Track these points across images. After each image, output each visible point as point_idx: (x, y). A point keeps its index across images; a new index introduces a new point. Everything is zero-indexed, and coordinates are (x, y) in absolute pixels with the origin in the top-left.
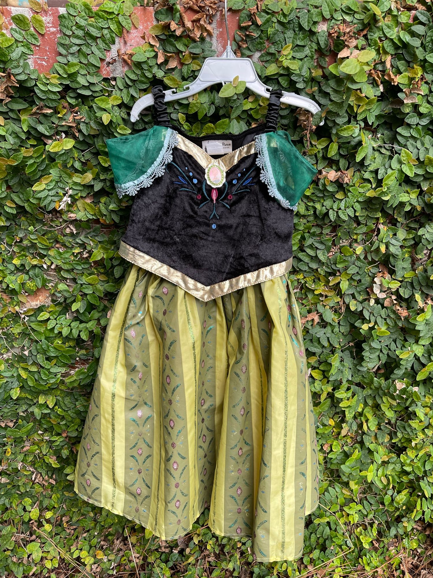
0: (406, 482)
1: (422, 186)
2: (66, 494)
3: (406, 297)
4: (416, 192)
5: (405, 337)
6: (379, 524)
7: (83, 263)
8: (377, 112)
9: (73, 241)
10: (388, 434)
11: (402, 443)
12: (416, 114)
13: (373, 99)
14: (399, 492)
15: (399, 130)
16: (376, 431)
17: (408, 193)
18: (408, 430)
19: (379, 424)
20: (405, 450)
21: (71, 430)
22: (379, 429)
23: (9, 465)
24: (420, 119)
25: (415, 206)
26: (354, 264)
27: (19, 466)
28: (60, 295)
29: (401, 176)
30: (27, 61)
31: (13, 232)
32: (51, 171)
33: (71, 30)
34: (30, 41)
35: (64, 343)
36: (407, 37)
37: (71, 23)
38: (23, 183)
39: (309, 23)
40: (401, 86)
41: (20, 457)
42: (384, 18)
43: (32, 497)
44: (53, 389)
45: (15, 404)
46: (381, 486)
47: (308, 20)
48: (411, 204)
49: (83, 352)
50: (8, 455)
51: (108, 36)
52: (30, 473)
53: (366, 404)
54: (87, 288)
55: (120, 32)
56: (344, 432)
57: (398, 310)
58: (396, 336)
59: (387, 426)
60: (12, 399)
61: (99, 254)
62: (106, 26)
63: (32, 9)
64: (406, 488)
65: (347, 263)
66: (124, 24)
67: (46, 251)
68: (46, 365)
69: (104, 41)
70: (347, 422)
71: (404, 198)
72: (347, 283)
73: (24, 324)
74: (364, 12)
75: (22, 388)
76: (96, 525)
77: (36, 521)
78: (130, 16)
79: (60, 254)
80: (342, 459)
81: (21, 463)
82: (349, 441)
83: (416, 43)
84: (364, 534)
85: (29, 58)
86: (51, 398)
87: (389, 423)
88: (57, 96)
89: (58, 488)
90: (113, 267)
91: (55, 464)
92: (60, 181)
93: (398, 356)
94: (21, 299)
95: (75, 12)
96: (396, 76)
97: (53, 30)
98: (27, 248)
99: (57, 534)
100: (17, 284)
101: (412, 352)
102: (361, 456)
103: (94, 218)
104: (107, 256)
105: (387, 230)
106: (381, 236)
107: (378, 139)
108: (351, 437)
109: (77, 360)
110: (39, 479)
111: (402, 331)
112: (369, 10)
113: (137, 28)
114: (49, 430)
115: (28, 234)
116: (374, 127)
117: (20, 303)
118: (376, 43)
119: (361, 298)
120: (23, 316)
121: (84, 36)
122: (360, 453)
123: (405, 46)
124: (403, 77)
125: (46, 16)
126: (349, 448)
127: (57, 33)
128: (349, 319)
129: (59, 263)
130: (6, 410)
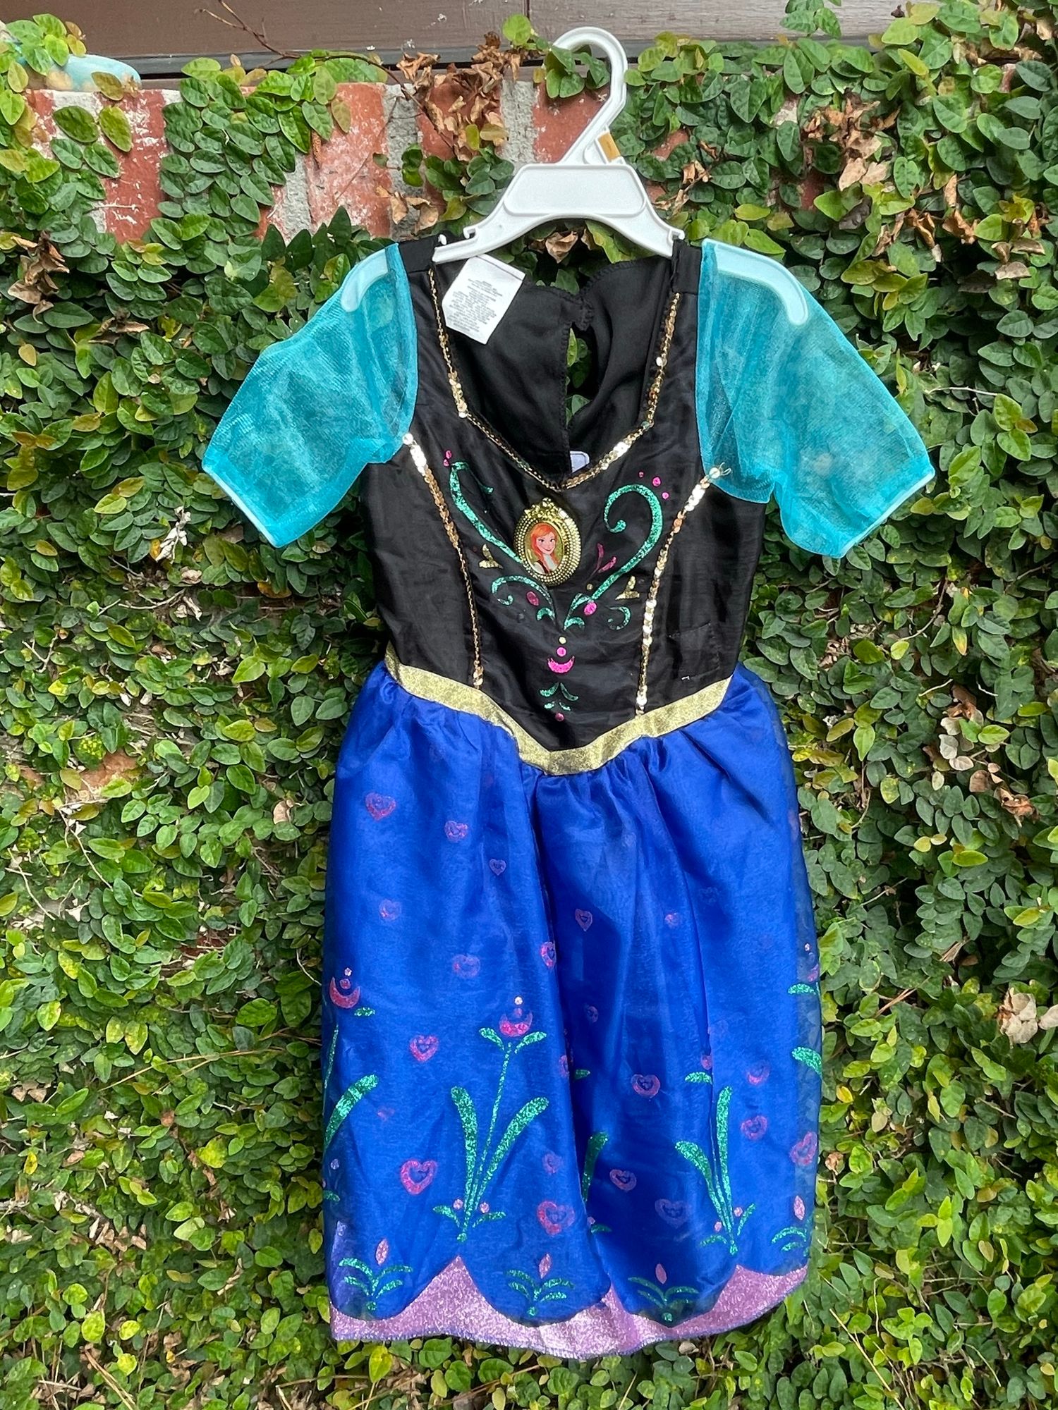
0: (1044, 1253)
1: (1051, 488)
2: (174, 1276)
3: (1026, 766)
4: (1035, 502)
5: (1026, 873)
6: (978, 1368)
7: (217, 691)
8: (929, 312)
9: (195, 638)
10: (994, 1127)
11: (1030, 1150)
12: (1025, 314)
13: (919, 280)
14: (1027, 1282)
15: (984, 352)
16: (962, 1119)
17: (1016, 505)
18: (1046, 1114)
19: (969, 1101)
20: (1039, 1170)
21: (185, 1110)
22: (971, 1113)
23: (33, 1198)
24: (1035, 324)
25: (1035, 538)
26: (887, 685)
27: (58, 1200)
28: (160, 769)
29: (999, 461)
30: (91, 215)
31: (52, 618)
32: (141, 469)
33: (192, 141)
34: (96, 168)
35: (168, 889)
36: (994, 129)
37: (191, 126)
38: (76, 499)
39: (751, 104)
40: (984, 246)
41: (60, 1178)
42: (936, 84)
43: (89, 1282)
44: (143, 1005)
45: (49, 1043)
46: (978, 1267)
47: (750, 100)
48: (1024, 533)
49: (217, 911)
50: (30, 1170)
51: (279, 152)
52: (84, 1218)
53: (932, 1048)
54: (225, 751)
55: (304, 142)
56: (878, 1122)
57: (1006, 799)
58: (1003, 869)
59: (992, 1104)
60: (41, 1030)
61: (252, 668)
62: (275, 131)
63: (100, 95)
64: (1045, 1272)
65: (869, 684)
66: (313, 124)
67: (130, 662)
68: (125, 944)
69: (269, 164)
70: (885, 1096)
71: (1006, 518)
72: (873, 733)
73: (73, 842)
74: (888, 74)
75: (66, 1002)
76: (246, 1359)
77: (96, 1346)
78: (328, 105)
79: (161, 668)
80: (875, 1191)
81: (63, 1194)
82: (892, 1145)
83: (1018, 139)
84: (938, 1396)
85: (96, 209)
86: (137, 1029)
87: (996, 1097)
88: (160, 293)
89: (152, 1259)
90: (289, 697)
91: (147, 1199)
92: (164, 492)
93: (1010, 921)
94: (68, 779)
95: (201, 98)
96: (970, 224)
97: (150, 141)
98: (84, 656)
99: (148, 1381)
100: (57, 743)
101: (1045, 908)
102: (925, 1186)
103: (245, 580)
104: (274, 671)
105: (971, 598)
106: (954, 612)
107: (934, 374)
108: (898, 1136)
109: (202, 934)
110: (106, 1237)
111: (1018, 856)
112: (898, 68)
113: (344, 134)
114: (132, 1111)
115: (85, 621)
116: (923, 346)
117: (65, 791)
118: (917, 147)
119: (909, 771)
120: (71, 822)
121: (222, 155)
122: (924, 1177)
123: (992, 148)
124: (990, 225)
125: (135, 111)
126: (893, 1165)
127: (161, 148)
128: (880, 824)
129: (159, 690)
130: (27, 1058)
